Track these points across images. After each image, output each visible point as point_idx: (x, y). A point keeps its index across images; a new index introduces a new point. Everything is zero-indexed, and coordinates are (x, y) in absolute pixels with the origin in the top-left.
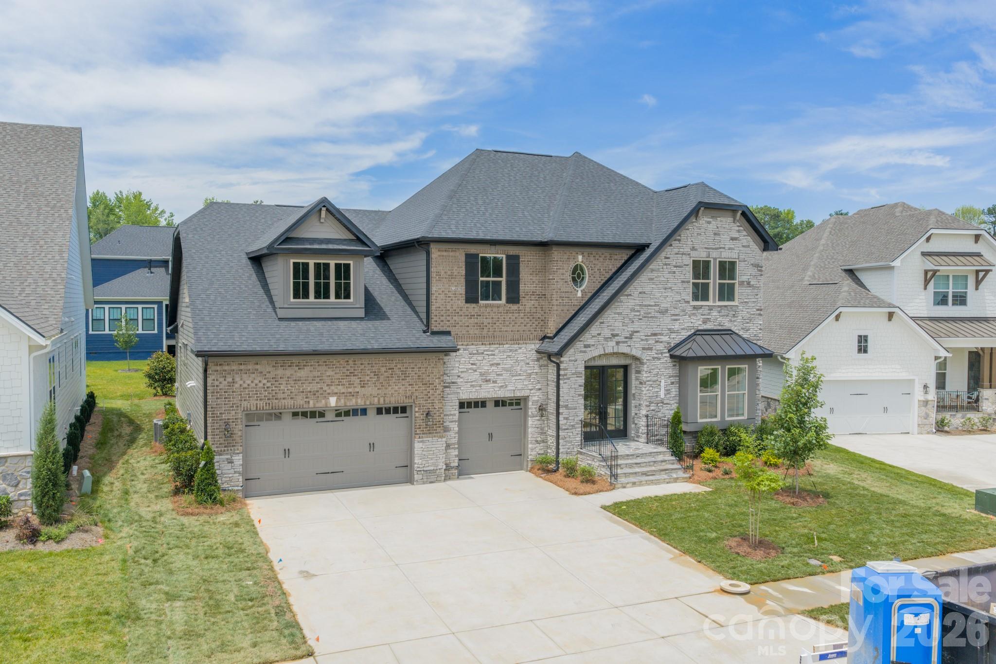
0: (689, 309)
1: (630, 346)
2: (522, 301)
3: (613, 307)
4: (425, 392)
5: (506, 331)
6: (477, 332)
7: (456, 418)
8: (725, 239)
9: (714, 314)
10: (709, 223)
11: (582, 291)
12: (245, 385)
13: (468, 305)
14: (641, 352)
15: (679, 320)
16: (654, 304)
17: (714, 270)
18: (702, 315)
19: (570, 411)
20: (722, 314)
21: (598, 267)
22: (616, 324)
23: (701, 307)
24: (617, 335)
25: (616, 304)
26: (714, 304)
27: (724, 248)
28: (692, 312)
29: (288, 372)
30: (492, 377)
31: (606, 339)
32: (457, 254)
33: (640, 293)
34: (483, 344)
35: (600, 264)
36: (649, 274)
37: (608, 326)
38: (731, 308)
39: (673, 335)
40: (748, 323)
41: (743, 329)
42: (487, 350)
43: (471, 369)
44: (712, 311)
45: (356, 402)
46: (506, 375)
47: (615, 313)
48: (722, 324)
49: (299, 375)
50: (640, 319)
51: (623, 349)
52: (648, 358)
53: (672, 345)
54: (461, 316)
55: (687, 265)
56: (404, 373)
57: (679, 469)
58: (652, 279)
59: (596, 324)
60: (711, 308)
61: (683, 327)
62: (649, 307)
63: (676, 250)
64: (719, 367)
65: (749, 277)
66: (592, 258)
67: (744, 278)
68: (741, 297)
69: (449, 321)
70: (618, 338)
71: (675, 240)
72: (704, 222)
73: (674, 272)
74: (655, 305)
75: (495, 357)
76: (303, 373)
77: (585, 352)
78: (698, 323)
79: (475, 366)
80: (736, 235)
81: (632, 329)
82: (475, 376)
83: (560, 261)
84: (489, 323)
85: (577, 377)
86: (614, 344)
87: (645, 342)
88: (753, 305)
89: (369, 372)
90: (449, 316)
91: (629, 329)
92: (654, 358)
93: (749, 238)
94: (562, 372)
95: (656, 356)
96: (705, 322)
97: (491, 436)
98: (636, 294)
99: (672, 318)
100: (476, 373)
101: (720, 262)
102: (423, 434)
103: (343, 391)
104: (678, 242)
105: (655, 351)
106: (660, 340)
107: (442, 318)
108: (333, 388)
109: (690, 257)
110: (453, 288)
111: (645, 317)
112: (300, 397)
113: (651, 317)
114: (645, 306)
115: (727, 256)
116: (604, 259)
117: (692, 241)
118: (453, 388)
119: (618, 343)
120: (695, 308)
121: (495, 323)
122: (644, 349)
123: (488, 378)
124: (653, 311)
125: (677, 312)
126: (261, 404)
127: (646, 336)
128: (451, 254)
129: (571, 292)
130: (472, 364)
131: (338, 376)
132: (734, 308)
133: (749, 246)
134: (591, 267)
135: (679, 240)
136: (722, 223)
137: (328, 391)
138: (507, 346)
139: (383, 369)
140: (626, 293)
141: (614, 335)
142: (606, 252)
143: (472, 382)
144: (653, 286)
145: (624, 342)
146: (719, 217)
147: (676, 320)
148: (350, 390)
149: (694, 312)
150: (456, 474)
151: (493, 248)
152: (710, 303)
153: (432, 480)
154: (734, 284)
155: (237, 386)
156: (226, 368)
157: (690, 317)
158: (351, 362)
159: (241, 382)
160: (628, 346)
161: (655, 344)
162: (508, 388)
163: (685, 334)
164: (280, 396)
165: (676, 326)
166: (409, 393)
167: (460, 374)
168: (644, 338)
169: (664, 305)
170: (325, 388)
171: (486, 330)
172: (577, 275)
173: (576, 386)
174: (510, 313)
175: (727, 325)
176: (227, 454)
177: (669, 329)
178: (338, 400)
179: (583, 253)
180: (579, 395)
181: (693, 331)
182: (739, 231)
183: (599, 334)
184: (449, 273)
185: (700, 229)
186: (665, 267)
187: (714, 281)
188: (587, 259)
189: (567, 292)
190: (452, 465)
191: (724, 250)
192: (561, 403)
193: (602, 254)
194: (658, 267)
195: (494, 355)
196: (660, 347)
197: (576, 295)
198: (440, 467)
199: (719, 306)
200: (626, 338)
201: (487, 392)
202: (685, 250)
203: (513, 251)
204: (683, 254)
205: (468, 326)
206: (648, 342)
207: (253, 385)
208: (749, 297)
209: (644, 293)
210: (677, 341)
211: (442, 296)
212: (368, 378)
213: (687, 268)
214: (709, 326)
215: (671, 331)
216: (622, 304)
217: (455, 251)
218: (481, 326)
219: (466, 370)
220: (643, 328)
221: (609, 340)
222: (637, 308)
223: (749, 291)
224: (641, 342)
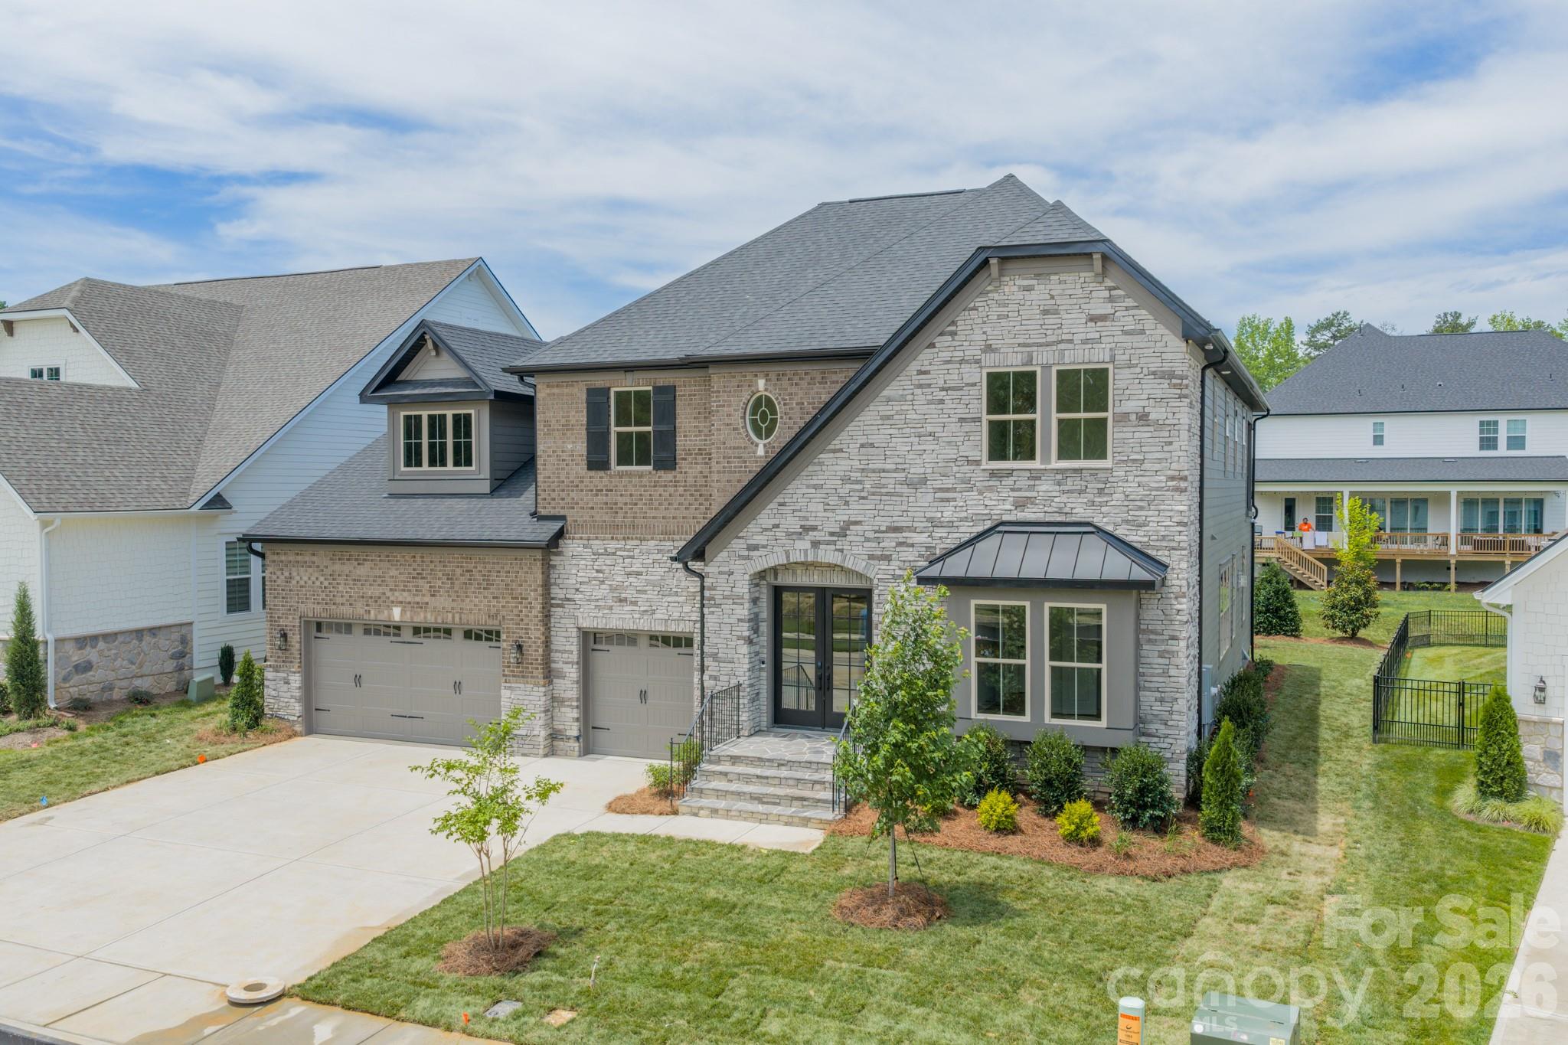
0: (978, 476)
1: (842, 551)
2: (682, 465)
3: (803, 473)
4: (516, 611)
5: (654, 518)
6: (606, 518)
7: (574, 657)
8: (1074, 323)
9: (1044, 488)
10: (1029, 289)
11: (765, 445)
12: (302, 583)
13: (593, 473)
14: (864, 564)
15: (954, 500)
16: (894, 467)
17: (1047, 392)
18: (1013, 490)
19: (721, 665)
20: (1066, 488)
21: (797, 399)
22: (812, 507)
23: (1010, 472)
24: (814, 528)
25: (810, 468)
26: (1043, 467)
27: (1071, 341)
28: (986, 484)
29: (347, 568)
30: (630, 594)
31: (789, 535)
32: (575, 390)
33: (862, 446)
34: (612, 538)
35: (801, 393)
36: (881, 408)
37: (794, 511)
38: (1091, 475)
39: (940, 532)
40: (1141, 508)
41: (1127, 522)
42: (620, 549)
43: (595, 578)
44: (1037, 482)
45: (425, 618)
46: (652, 594)
47: (808, 487)
48: (1067, 510)
49: (358, 572)
50: (863, 498)
51: (828, 555)
52: (879, 576)
53: (938, 552)
54: (582, 491)
55: (974, 385)
56: (486, 578)
57: (825, 801)
58: (890, 417)
59: (771, 506)
60: (1035, 476)
61: (964, 514)
62: (882, 475)
63: (945, 355)
64: (1027, 604)
65: (1145, 403)
66: (785, 383)
67: (1130, 406)
68: (1119, 450)
69: (563, 499)
70: (815, 533)
71: (941, 334)
72: (1015, 288)
73: (942, 402)
74: (896, 470)
75: (634, 561)
76: (362, 571)
77: (748, 558)
78: (1001, 505)
79: (601, 575)
80: (1107, 309)
81: (846, 518)
82: (603, 591)
83: (724, 392)
84: (626, 504)
85: (734, 603)
86: (808, 545)
87: (874, 545)
88: (1157, 467)
89: (440, 574)
90: (563, 491)
91: (839, 518)
92: (895, 577)
93: (1144, 312)
94: (707, 594)
95: (898, 572)
96: (1020, 505)
97: (643, 695)
98: (854, 448)
99: (937, 495)
100: (603, 586)
101: (1059, 372)
102: (514, 676)
103: (409, 599)
104: (950, 338)
105: (898, 563)
106: (910, 541)
107: (553, 495)
108: (397, 594)
109: (981, 367)
110: (570, 446)
111: (873, 494)
112: (360, 604)
113: (887, 494)
114: (874, 471)
115: (1078, 358)
116: (809, 384)
117: (984, 333)
118: (569, 606)
119: (815, 544)
120: (993, 474)
121: (636, 504)
122: (871, 557)
123: (623, 596)
124: (890, 481)
125: (949, 483)
126: (318, 609)
127: (876, 532)
128: (566, 390)
129: (745, 448)
130: (598, 571)
131: (402, 578)
132: (1101, 475)
133: (1142, 332)
134: (784, 399)
135: (953, 334)
136: (1063, 286)
137: (392, 599)
138: (653, 543)
139: (459, 571)
140: (831, 447)
141: (807, 529)
142: (815, 369)
143: (597, 600)
144: (891, 431)
145: (828, 543)
146: (1056, 274)
147: (948, 500)
148: (418, 599)
149: (991, 483)
150: (577, 749)
151: (629, 376)
152: (1036, 464)
153: (526, 752)
154: (1104, 421)
155: (294, 582)
156: (283, 558)
157: (981, 493)
158: (418, 559)
159: (298, 578)
160: (836, 550)
161: (898, 549)
162: (656, 616)
163: (967, 531)
164: (339, 600)
165: (948, 512)
166: (493, 611)
167: (578, 586)
168: (871, 535)
169: (916, 470)
170: (389, 594)
171: (620, 515)
172: (763, 415)
173: (732, 621)
174: (661, 486)
175: (1081, 511)
176: (284, 671)
177: (930, 520)
178: (403, 612)
179: (767, 375)
180: (739, 638)
181: (988, 524)
182: (1111, 299)
183: (777, 526)
184: (563, 421)
185: (1006, 305)
186: (918, 391)
187: (1047, 417)
188: (775, 385)
189: (738, 448)
190: (568, 733)
191: (1070, 346)
192: (706, 649)
193: (806, 374)
194: (901, 392)
195: (632, 557)
196: (909, 554)
197: (755, 452)
198: (535, 733)
199: (1058, 471)
200: (832, 534)
201: (621, 619)
202: (967, 353)
203: (664, 378)
204: (961, 362)
205: (593, 508)
206: (881, 545)
207: (310, 583)
208: (1144, 449)
209: (872, 445)
210: (950, 543)
211: (553, 459)
212: (439, 583)
213: (974, 391)
214: (1028, 515)
215: (934, 523)
216: (824, 468)
217: (572, 386)
218: (613, 508)
219: (587, 580)
220: (869, 515)
221: (794, 537)
222: (855, 476)
223: (1144, 434)
224: (865, 544)
